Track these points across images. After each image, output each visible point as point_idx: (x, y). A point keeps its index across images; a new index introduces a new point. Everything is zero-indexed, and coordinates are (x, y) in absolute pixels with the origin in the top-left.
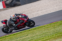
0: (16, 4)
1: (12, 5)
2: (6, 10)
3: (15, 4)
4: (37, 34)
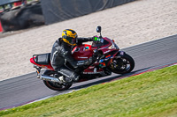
0: (32, 21)
2: (3, 37)
4: (92, 106)
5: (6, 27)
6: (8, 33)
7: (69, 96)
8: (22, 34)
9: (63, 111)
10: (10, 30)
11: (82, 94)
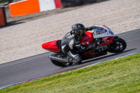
2: (62, 12)
4: (134, 71)
5: (65, 4)
6: (66, 9)
7: (116, 62)
8: (77, 10)
9: (110, 74)
10: (67, 7)
11: (126, 60)
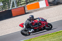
1: (55, 3)
3: (58, 2)
